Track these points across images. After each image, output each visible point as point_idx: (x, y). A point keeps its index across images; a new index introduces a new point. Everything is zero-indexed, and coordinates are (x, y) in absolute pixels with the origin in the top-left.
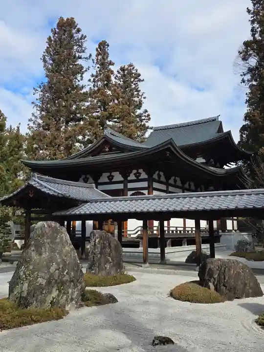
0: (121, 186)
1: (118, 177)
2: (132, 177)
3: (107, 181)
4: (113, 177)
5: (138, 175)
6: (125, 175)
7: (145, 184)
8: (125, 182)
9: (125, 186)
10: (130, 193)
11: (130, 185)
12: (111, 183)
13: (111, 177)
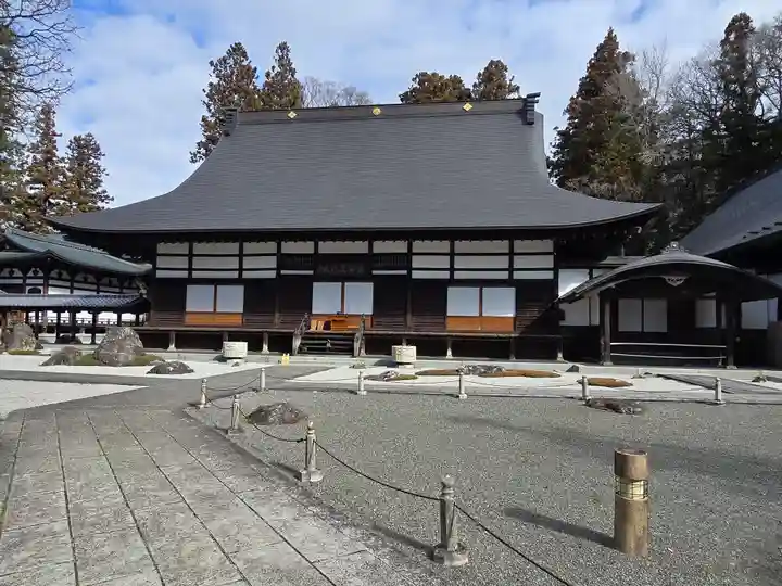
0: (20, 281)
1: (18, 273)
2: (30, 274)
3: (7, 275)
4: (13, 272)
5: (35, 272)
6: (25, 272)
7: (41, 281)
8: (25, 278)
9: (24, 281)
10: (28, 288)
11: (28, 281)
12: (11, 277)
13: (12, 272)
